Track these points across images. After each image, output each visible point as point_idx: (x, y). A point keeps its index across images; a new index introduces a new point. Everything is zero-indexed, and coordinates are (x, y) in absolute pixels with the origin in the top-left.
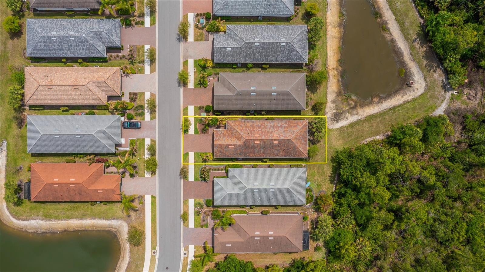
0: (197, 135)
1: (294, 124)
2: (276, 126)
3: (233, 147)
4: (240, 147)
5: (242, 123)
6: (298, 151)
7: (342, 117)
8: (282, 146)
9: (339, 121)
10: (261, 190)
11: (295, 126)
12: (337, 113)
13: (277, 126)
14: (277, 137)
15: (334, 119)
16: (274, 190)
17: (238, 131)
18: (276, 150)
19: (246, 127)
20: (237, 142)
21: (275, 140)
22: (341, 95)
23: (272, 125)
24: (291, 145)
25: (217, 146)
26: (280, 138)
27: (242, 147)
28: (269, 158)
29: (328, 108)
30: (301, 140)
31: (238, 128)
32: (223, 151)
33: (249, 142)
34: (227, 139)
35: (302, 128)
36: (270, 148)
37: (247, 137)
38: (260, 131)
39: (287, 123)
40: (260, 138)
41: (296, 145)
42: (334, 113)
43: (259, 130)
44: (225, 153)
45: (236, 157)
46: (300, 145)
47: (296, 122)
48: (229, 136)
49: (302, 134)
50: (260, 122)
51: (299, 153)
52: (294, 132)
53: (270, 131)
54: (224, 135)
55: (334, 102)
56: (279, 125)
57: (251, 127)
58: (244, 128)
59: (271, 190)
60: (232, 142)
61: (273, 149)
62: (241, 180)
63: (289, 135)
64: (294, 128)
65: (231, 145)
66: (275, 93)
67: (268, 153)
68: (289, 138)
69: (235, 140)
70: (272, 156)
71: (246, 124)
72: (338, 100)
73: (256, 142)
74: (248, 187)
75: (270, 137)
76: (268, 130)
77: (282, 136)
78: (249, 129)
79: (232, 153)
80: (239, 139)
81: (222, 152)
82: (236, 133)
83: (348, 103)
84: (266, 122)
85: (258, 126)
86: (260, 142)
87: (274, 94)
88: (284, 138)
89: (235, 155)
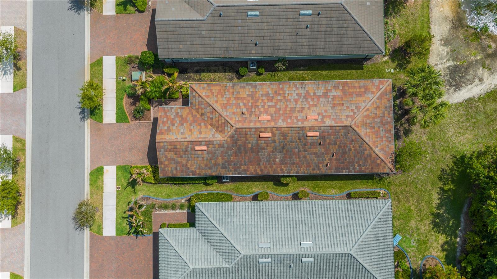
0: (124, 125)
1: (358, 90)
2: (312, 94)
3: (205, 148)
4: (222, 149)
5: (228, 90)
6: (371, 156)
7: (468, 77)
8: (329, 144)
9: (461, 86)
10: (278, 259)
11: (360, 95)
12: (456, 67)
13: (315, 94)
14: (316, 120)
15: (448, 81)
16: (312, 259)
17: (218, 107)
18: (314, 154)
19: (237, 99)
20: (213, 135)
21: (312, 129)
22: (462, 27)
23: (302, 92)
24: (353, 140)
25: (164, 147)
26: (324, 123)
27: (227, 148)
28: (296, 176)
29: (435, 56)
30: (376, 129)
31: (217, 102)
32: (179, 159)
33: (246, 134)
34: (190, 130)
35: (378, 98)
36: (299, 151)
37: (239, 121)
38: (272, 106)
39: (341, 88)
40: (273, 124)
41: (367, 140)
42: (448, 67)
43: (270, 104)
44: (186, 165)
45: (214, 174)
46: (374, 142)
47: (362, 84)
48: (194, 121)
49: (380, 113)
50: (272, 87)
51: (373, 162)
52: (358, 108)
53: (298, 106)
54: (183, 121)
55: (446, 42)
56: (320, 93)
57: (250, 98)
58: (233, 101)
59: (304, 259)
60: (202, 136)
61: (304, 151)
62: (226, 235)
63: (347, 116)
64: (360, 99)
65: (199, 143)
66: (307, 9)
67: (294, 163)
68: (347, 123)
69: (211, 130)
70: (303, 171)
71: (238, 93)
72: (457, 37)
73: (262, 135)
74: (243, 253)
75: (298, 120)
76: (292, 105)
77: (329, 117)
78: (244, 104)
79: (203, 165)
80: (219, 128)
81: (177, 163)
82: (211, 113)
83: (480, 44)
84: (287, 86)
85: (267, 95)
86: (273, 133)
87: (307, 12)
88: (333, 123)
89: (211, 168)
